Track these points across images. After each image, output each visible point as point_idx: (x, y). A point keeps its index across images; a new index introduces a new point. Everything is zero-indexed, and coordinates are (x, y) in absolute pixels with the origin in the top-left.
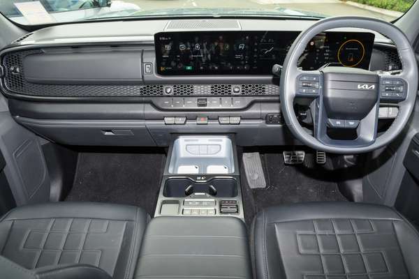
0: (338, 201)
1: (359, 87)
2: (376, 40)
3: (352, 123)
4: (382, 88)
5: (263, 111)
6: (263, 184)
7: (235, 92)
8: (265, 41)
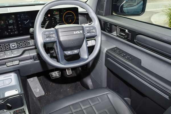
0: (82, 91)
1: (75, 33)
2: (79, 10)
3: (76, 52)
4: (86, 32)
5: (31, 55)
6: (43, 93)
7: (12, 47)
8: (23, 17)
